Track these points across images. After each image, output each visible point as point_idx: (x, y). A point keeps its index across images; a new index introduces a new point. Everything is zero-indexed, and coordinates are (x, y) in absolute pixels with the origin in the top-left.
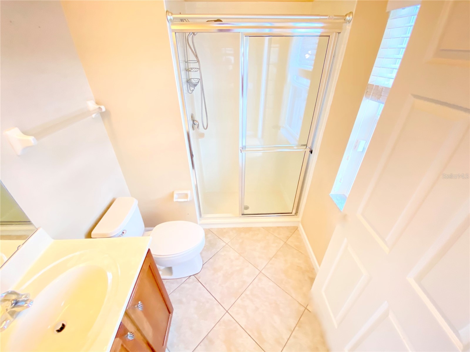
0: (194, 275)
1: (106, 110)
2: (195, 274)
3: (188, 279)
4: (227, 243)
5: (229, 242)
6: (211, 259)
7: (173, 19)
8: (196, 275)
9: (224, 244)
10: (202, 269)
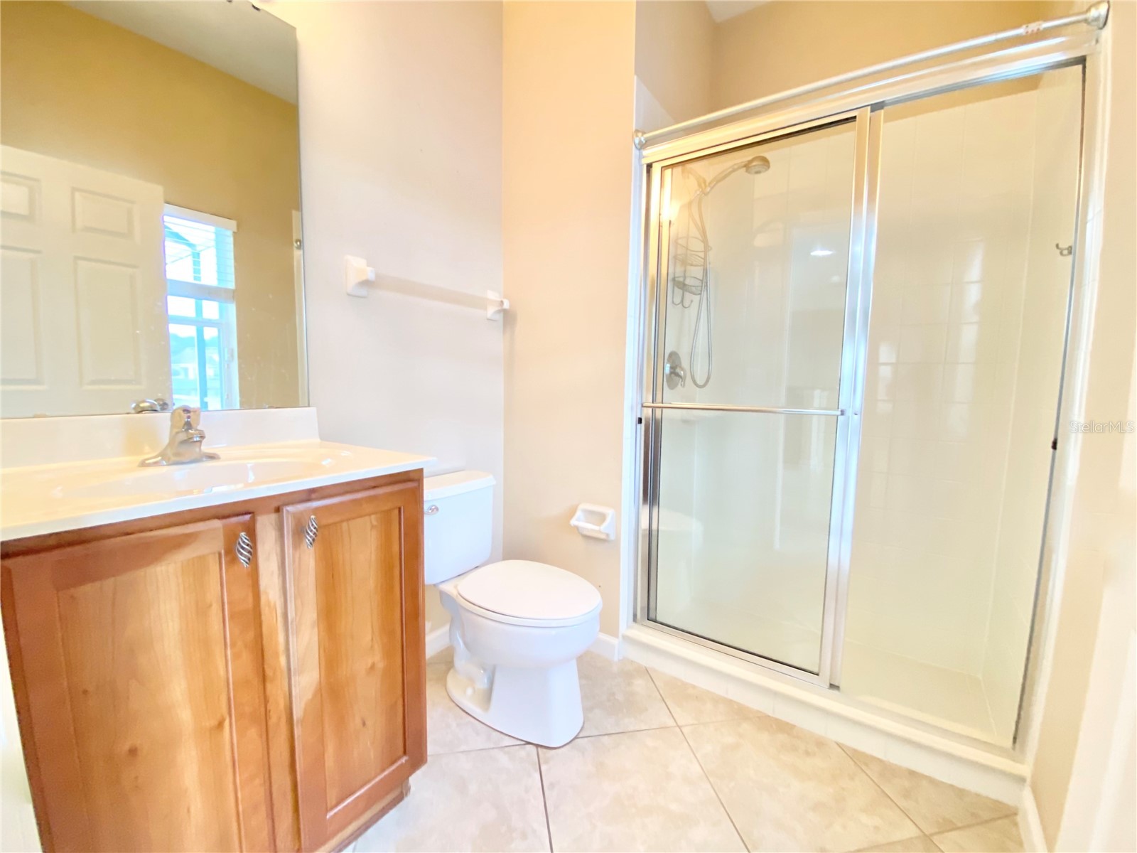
0: (537, 746)
1: (510, 306)
2: (541, 746)
3: (517, 747)
4: (679, 724)
5: (686, 726)
6: (606, 737)
7: (646, 141)
8: (545, 750)
9: (671, 722)
10: (567, 747)
